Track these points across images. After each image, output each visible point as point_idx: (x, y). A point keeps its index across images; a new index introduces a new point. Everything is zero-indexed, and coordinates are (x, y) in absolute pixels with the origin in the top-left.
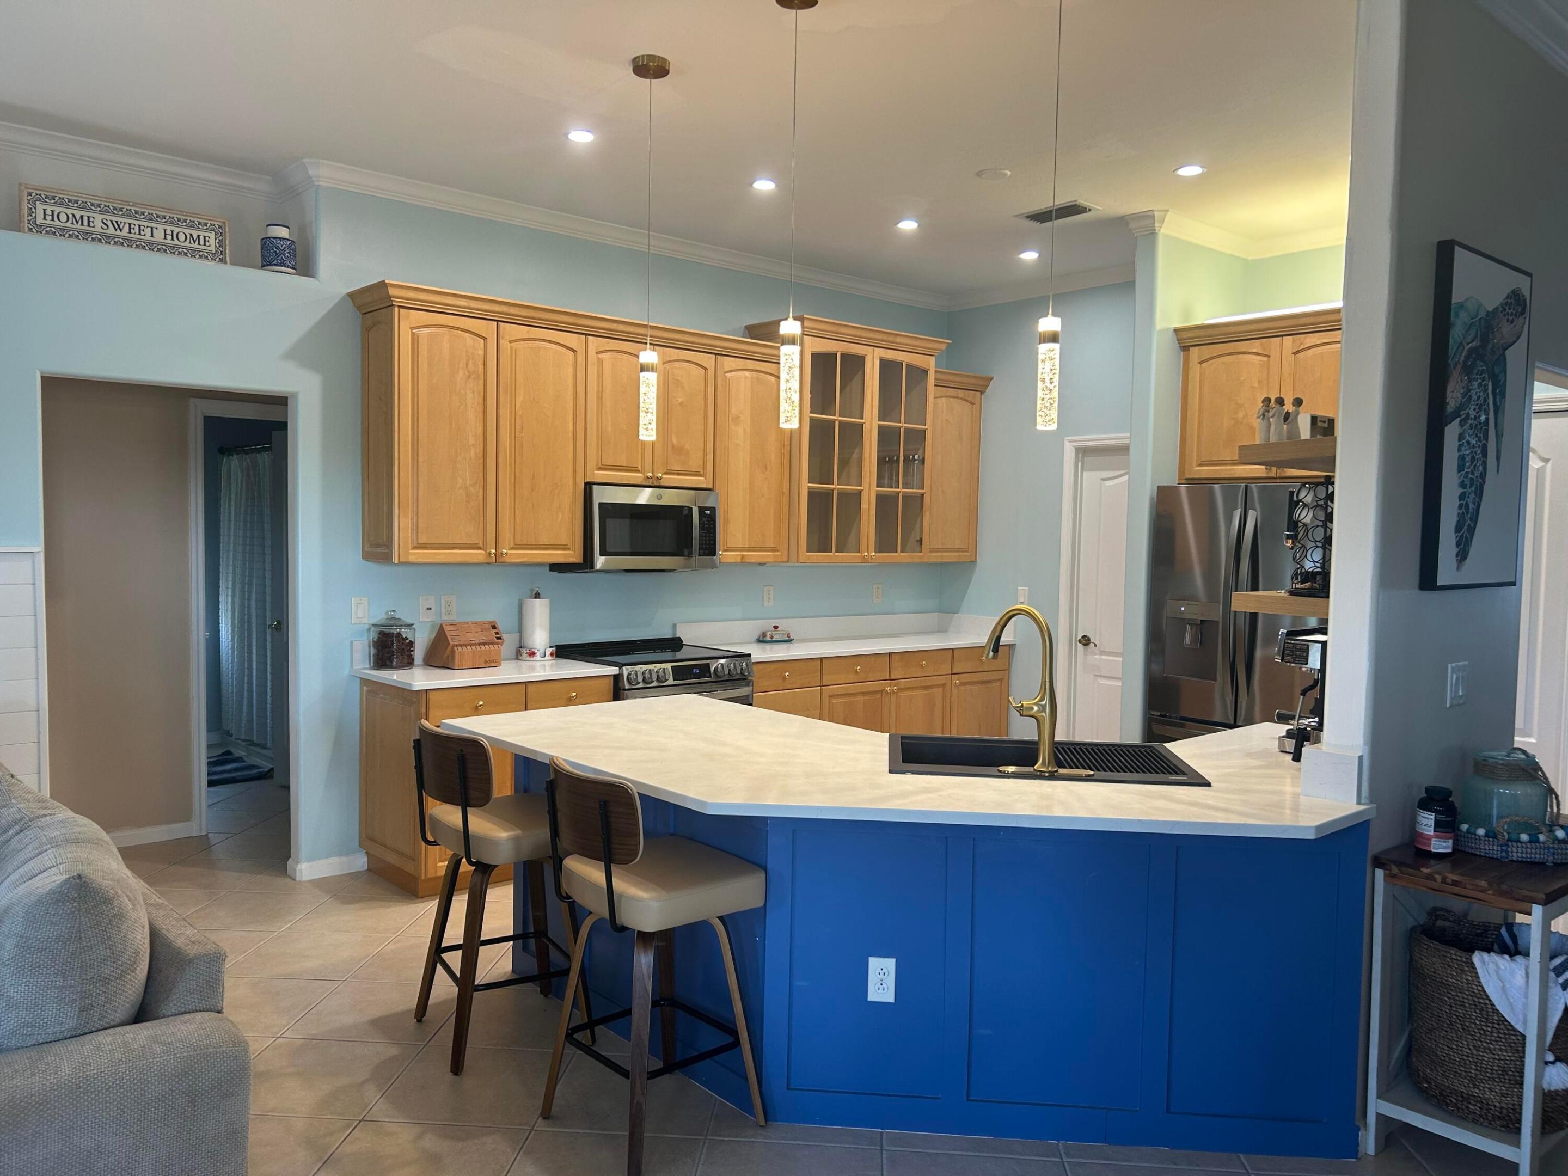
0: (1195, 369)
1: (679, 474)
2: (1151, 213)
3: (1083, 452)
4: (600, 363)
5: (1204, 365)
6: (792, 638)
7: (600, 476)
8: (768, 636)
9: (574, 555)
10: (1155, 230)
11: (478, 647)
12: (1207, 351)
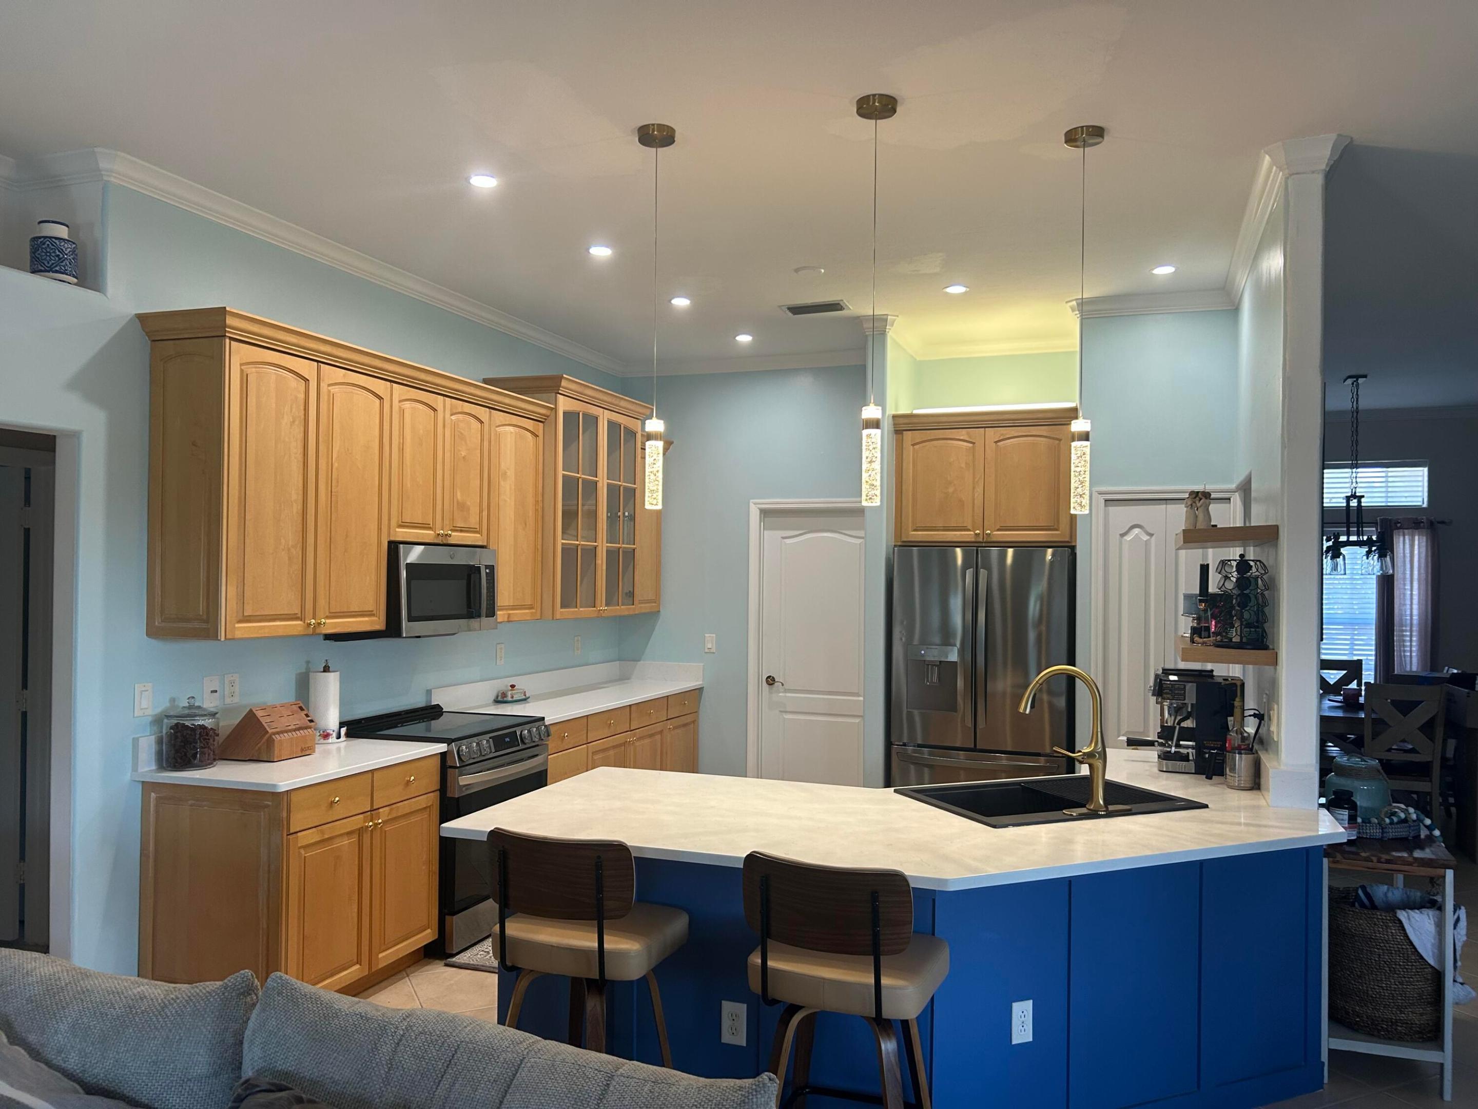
0: (909, 452)
1: (461, 531)
2: (885, 317)
3: (765, 513)
4: (402, 412)
5: (917, 447)
6: (527, 696)
7: (402, 534)
8: (509, 696)
9: (377, 623)
10: (885, 331)
11: (294, 733)
12: (919, 436)
